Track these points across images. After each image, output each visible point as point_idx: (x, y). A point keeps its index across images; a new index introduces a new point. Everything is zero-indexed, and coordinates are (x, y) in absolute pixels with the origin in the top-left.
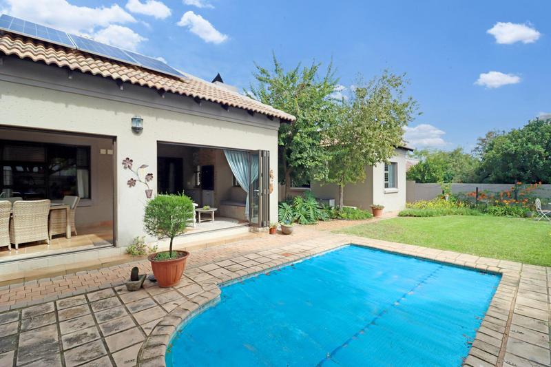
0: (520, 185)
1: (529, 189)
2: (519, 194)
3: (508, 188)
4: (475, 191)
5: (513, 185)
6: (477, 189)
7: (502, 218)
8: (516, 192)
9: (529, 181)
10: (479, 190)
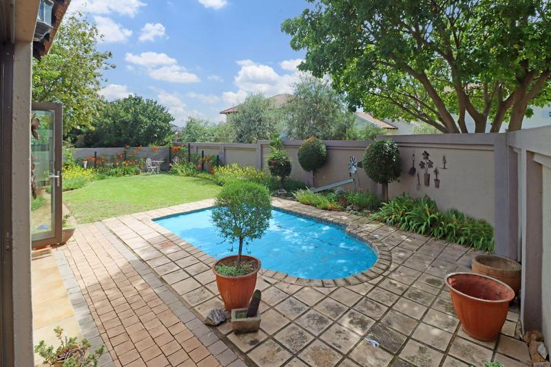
0: (128, 148)
1: (135, 151)
2: (128, 155)
3: (118, 151)
4: (94, 156)
5: (123, 149)
6: (96, 153)
7: (123, 177)
8: (125, 153)
9: (133, 146)
10: (97, 154)
